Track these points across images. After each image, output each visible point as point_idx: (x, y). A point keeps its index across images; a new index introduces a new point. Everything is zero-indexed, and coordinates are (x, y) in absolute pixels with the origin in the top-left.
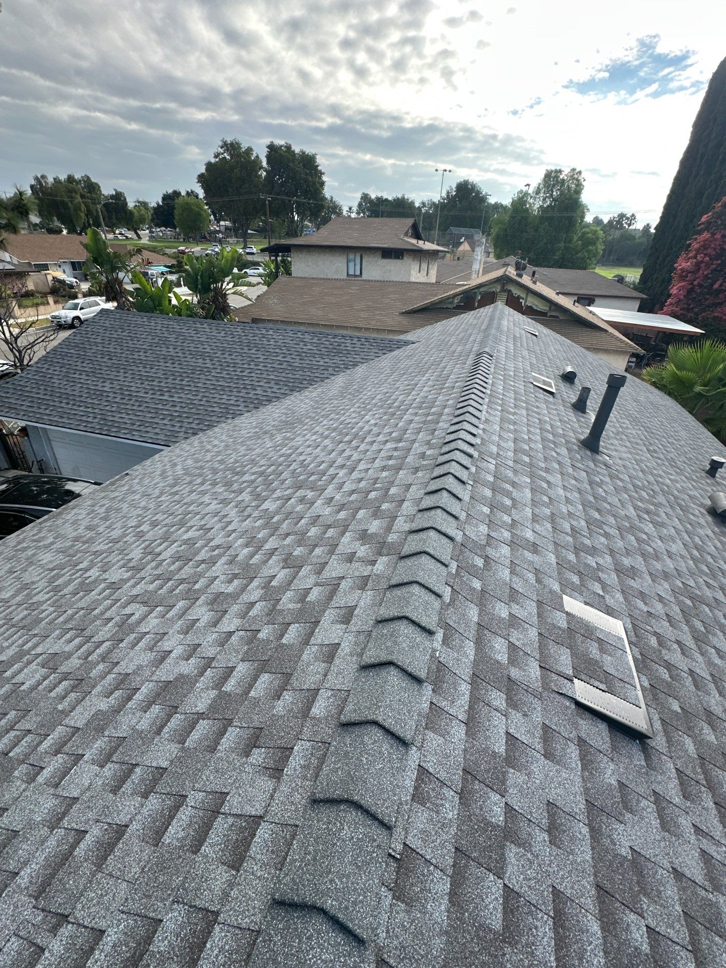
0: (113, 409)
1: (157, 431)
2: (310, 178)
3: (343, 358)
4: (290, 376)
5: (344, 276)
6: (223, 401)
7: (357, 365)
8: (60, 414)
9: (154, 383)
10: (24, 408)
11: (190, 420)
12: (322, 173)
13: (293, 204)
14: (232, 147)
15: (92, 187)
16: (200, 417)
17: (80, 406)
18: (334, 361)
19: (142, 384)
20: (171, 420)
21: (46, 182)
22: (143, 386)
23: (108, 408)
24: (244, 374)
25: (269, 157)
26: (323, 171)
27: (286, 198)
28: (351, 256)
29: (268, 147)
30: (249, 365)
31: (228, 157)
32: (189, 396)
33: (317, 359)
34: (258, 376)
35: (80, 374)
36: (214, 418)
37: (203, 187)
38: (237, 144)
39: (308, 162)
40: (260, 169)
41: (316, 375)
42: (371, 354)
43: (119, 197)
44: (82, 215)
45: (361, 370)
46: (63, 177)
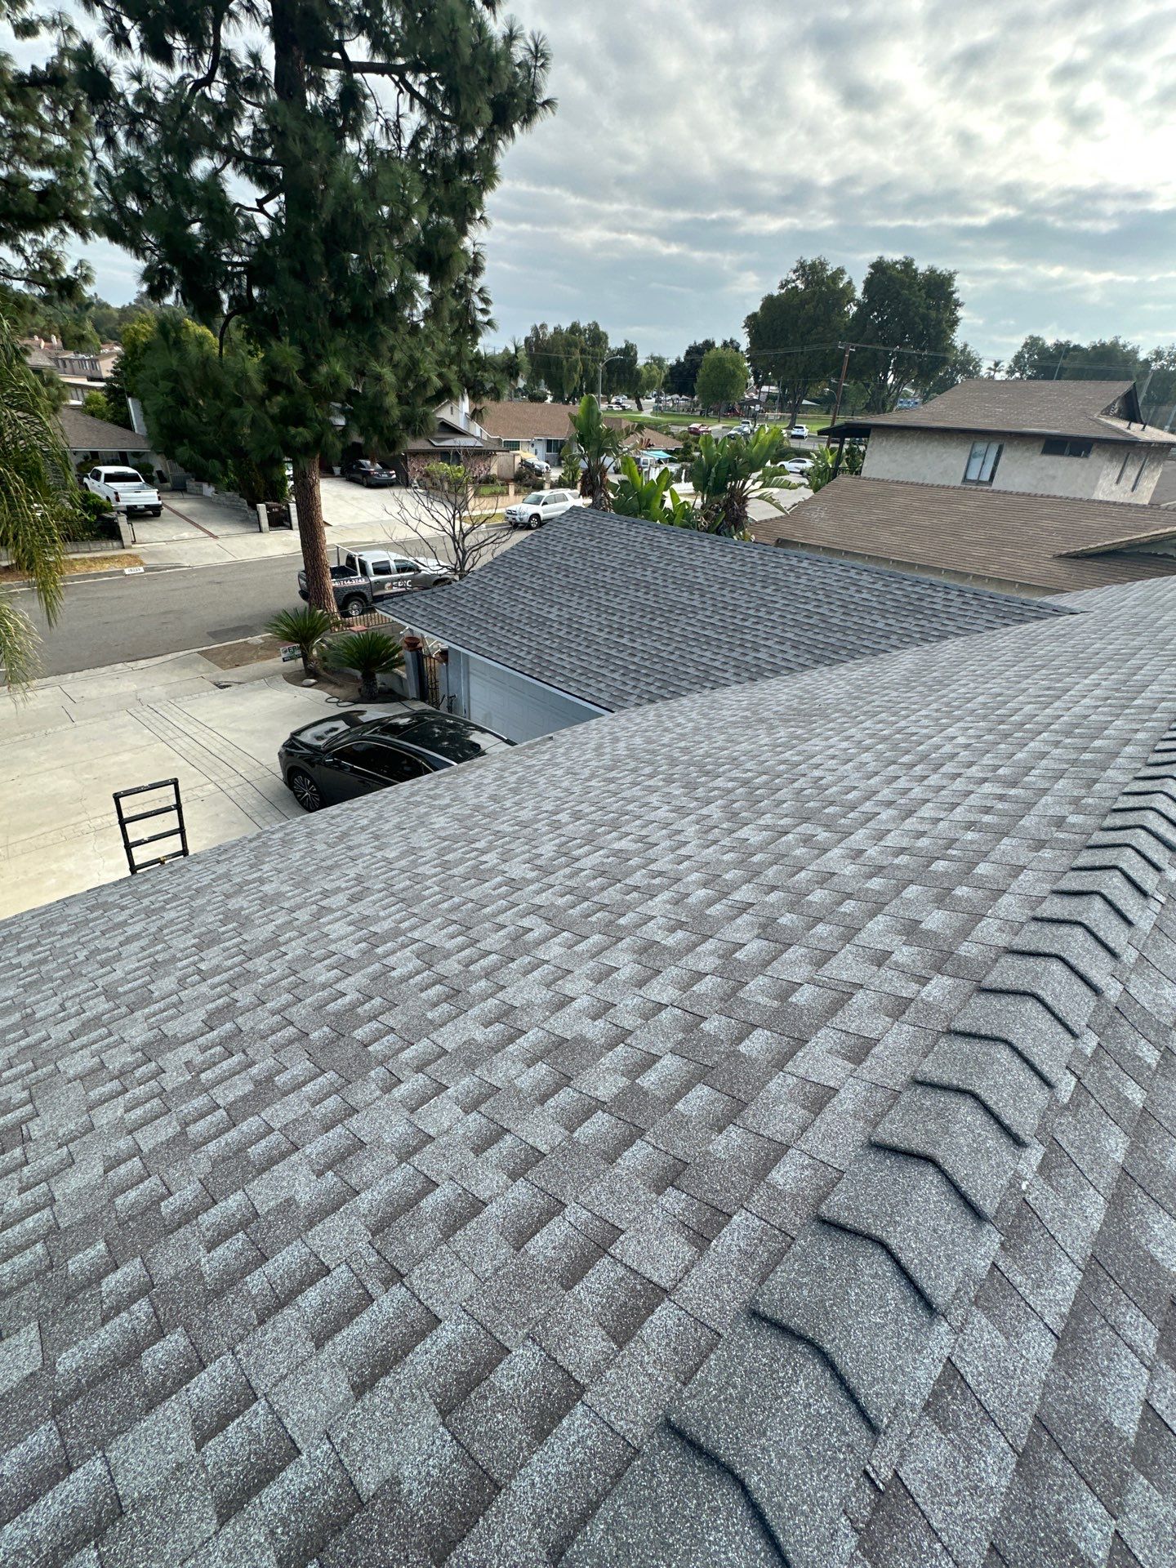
0: (554, 646)
1: (602, 686)
2: (933, 314)
3: (922, 623)
4: (820, 637)
5: (958, 482)
6: (704, 660)
7: (947, 638)
8: (490, 640)
9: (615, 618)
10: (453, 625)
11: (650, 680)
12: (958, 304)
13: (891, 357)
14: (812, 272)
15: (597, 338)
16: (665, 677)
17: (515, 634)
18: (904, 625)
19: (598, 616)
20: (623, 675)
21: (544, 333)
22: (599, 619)
23: (548, 643)
24: (746, 624)
25: (869, 284)
26: (961, 300)
27: (883, 348)
28: (980, 448)
29: (873, 266)
30: (758, 610)
31: (801, 286)
32: (657, 645)
33: (874, 618)
34: (767, 630)
35: (526, 592)
36: (684, 684)
37: (750, 334)
38: (821, 264)
39: (939, 289)
40: (849, 302)
41: (865, 643)
42: (978, 622)
43: (629, 351)
44: (576, 377)
45: (952, 647)
46: (565, 326)
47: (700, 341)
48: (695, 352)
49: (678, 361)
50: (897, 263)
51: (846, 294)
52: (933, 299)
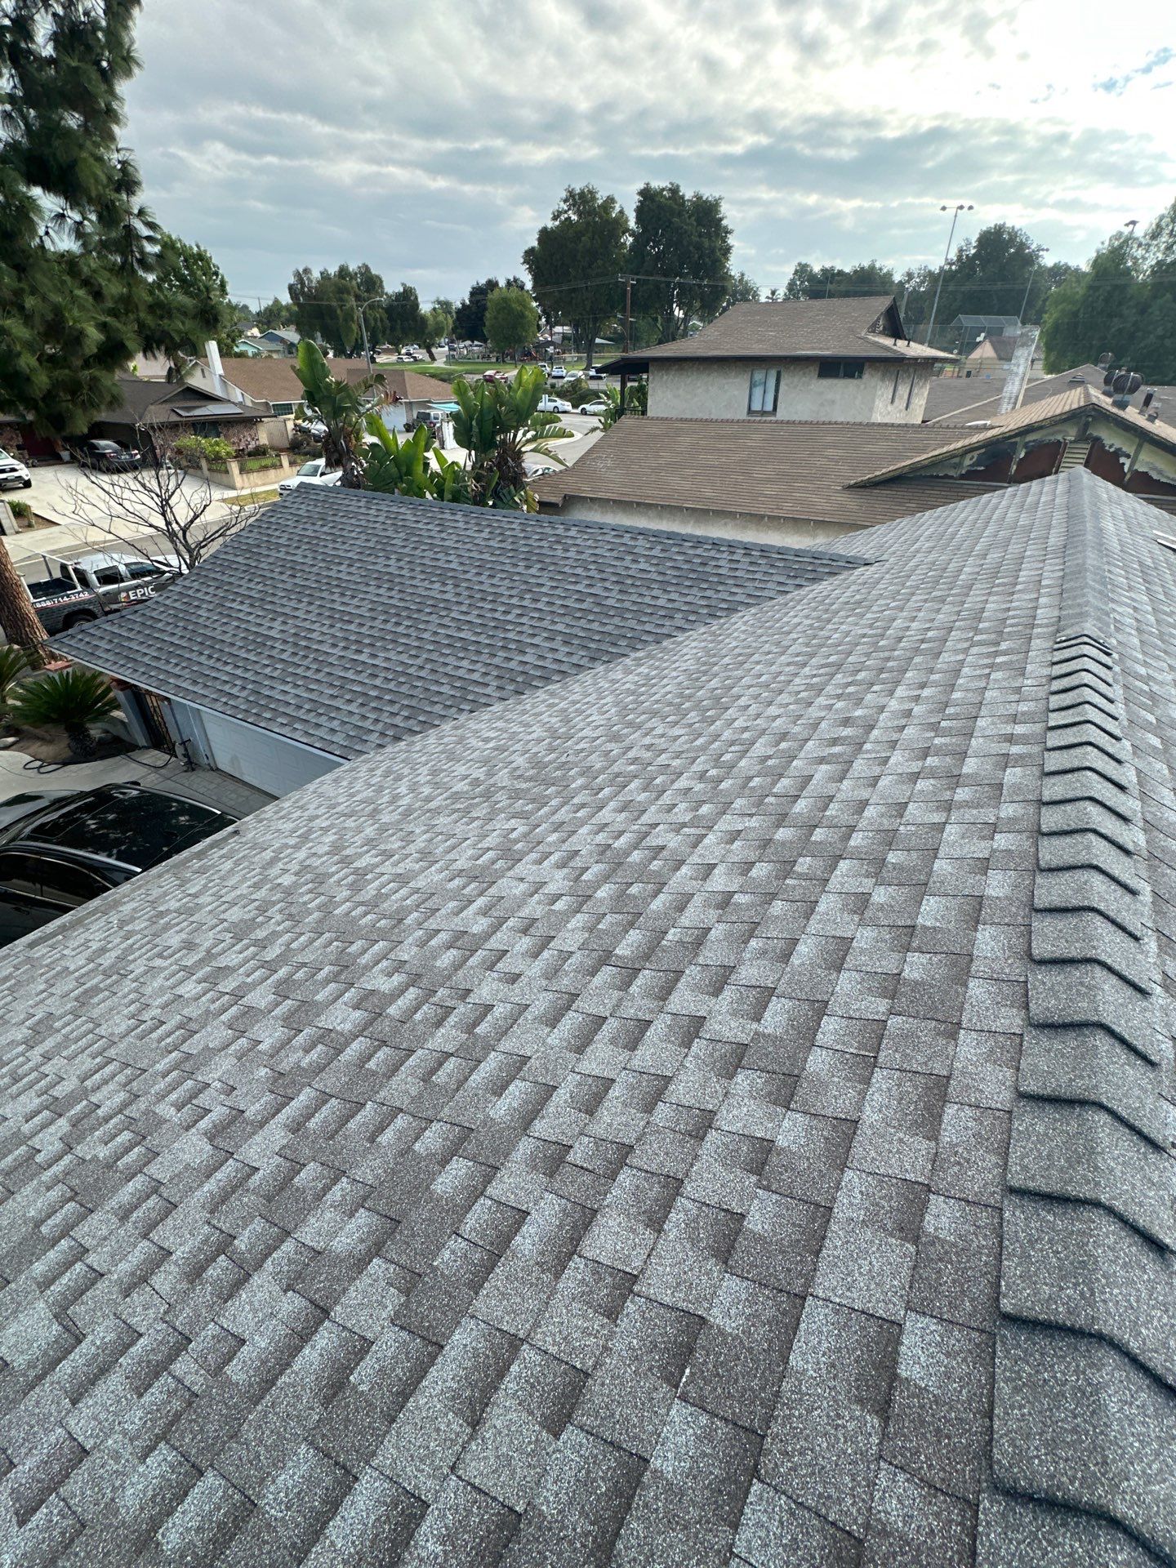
0: (275, 674)
1: (335, 724)
4: (595, 626)
6: (461, 673)
8: (194, 676)
9: (352, 627)
10: (146, 660)
11: (395, 709)
14: (581, 200)
15: (371, 283)
16: (413, 703)
17: (226, 663)
19: (332, 626)
20: (362, 705)
22: (332, 631)
23: (267, 671)
24: (509, 617)
28: (759, 375)
29: (641, 193)
30: (522, 598)
31: (574, 217)
32: (404, 658)
34: (533, 623)
35: (242, 603)
36: (438, 709)
37: (530, 270)
38: (590, 192)
39: (706, 214)
41: (648, 627)
43: (406, 297)
44: (355, 327)
46: (333, 269)
47: (483, 281)
48: (478, 293)
49: (463, 304)
50: (663, 190)
51: (619, 224)
52: (704, 226)
